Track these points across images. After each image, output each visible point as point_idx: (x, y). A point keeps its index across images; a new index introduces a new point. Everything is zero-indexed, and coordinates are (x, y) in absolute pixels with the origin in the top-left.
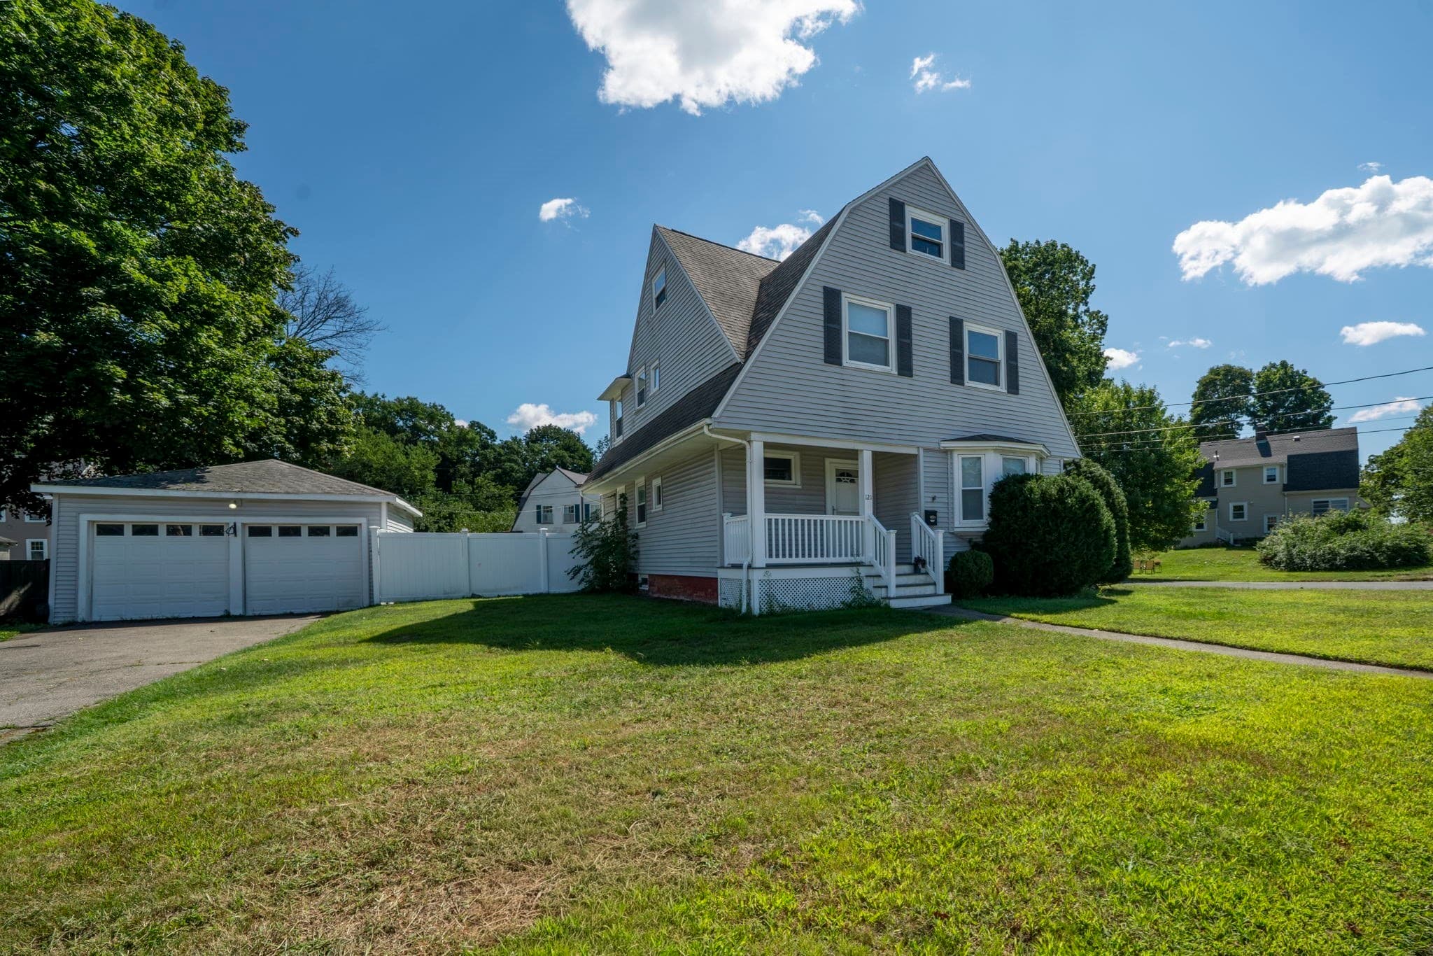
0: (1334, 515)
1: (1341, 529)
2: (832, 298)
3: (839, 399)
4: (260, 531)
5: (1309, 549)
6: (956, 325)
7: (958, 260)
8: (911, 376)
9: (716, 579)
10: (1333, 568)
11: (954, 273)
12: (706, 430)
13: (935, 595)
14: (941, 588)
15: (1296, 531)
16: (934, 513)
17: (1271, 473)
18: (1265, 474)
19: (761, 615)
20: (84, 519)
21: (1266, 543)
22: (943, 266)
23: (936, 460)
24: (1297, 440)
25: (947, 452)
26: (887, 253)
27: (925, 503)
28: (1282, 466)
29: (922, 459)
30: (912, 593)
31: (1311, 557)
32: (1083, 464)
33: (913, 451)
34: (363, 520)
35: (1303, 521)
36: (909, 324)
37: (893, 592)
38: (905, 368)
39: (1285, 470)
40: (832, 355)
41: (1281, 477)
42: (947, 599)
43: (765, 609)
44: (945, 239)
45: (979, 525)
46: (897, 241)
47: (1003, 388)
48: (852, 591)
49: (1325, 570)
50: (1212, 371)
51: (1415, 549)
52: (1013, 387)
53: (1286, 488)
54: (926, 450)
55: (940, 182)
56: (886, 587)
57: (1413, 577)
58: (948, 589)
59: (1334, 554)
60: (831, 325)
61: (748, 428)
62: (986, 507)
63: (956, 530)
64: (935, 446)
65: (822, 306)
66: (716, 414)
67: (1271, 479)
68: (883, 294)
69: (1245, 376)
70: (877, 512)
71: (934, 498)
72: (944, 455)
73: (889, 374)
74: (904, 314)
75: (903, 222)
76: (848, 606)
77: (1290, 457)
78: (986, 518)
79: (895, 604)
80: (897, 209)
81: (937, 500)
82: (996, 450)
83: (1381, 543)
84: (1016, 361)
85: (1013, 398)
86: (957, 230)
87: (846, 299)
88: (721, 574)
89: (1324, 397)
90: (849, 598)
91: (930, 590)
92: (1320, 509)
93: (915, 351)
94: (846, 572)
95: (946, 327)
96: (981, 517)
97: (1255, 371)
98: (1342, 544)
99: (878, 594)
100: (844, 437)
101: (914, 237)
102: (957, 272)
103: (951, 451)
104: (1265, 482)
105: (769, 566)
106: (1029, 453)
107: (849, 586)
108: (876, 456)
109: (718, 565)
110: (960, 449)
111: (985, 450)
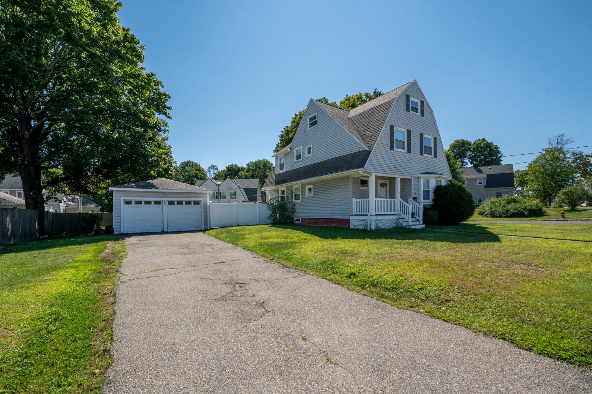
0: (505, 196)
1: (509, 202)
2: (392, 128)
4: (171, 203)
5: (499, 210)
6: (421, 135)
7: (422, 114)
8: (410, 153)
9: (349, 220)
10: (508, 217)
12: (360, 172)
13: (419, 225)
14: (421, 222)
15: (492, 203)
16: (416, 198)
17: (480, 181)
18: (478, 181)
20: (122, 198)
21: (480, 207)
22: (418, 116)
23: (416, 181)
24: (490, 168)
25: (419, 178)
26: (405, 113)
27: (414, 196)
28: (484, 178)
29: (413, 180)
31: (499, 212)
32: (453, 181)
33: (410, 178)
34: (202, 199)
35: (494, 199)
36: (410, 136)
37: (410, 223)
38: (409, 151)
39: (486, 180)
40: (392, 148)
41: (484, 183)
42: (424, 226)
44: (419, 107)
45: (430, 202)
46: (407, 109)
47: (432, 156)
48: (396, 223)
49: (505, 217)
50: (456, 141)
51: (538, 210)
52: (435, 156)
53: (486, 187)
54: (414, 177)
55: (418, 88)
56: (408, 222)
57: (545, 220)
58: (424, 222)
59: (507, 211)
60: (392, 137)
61: (371, 171)
62: (431, 196)
63: (422, 203)
64: (416, 176)
65: (389, 131)
66: (365, 167)
67: (480, 183)
68: (404, 126)
69: (469, 144)
70: (402, 198)
73: (405, 153)
74: (409, 132)
75: (409, 102)
76: (394, 228)
77: (487, 175)
78: (431, 200)
79: (413, 227)
80: (408, 97)
81: (416, 193)
82: (434, 177)
83: (526, 208)
84: (436, 147)
85: (435, 159)
86: (422, 103)
87: (395, 128)
88: (351, 218)
89: (499, 152)
90: (395, 225)
91: (417, 223)
92: (499, 195)
93: (412, 145)
94: (395, 217)
95: (419, 136)
96: (429, 199)
97: (472, 142)
98: (511, 207)
99: (405, 224)
101: (412, 107)
102: (422, 118)
104: (478, 184)
105: (376, 215)
106: (442, 178)
107: (395, 221)
108: (401, 179)
109: (351, 214)
110: (423, 177)
111: (431, 177)
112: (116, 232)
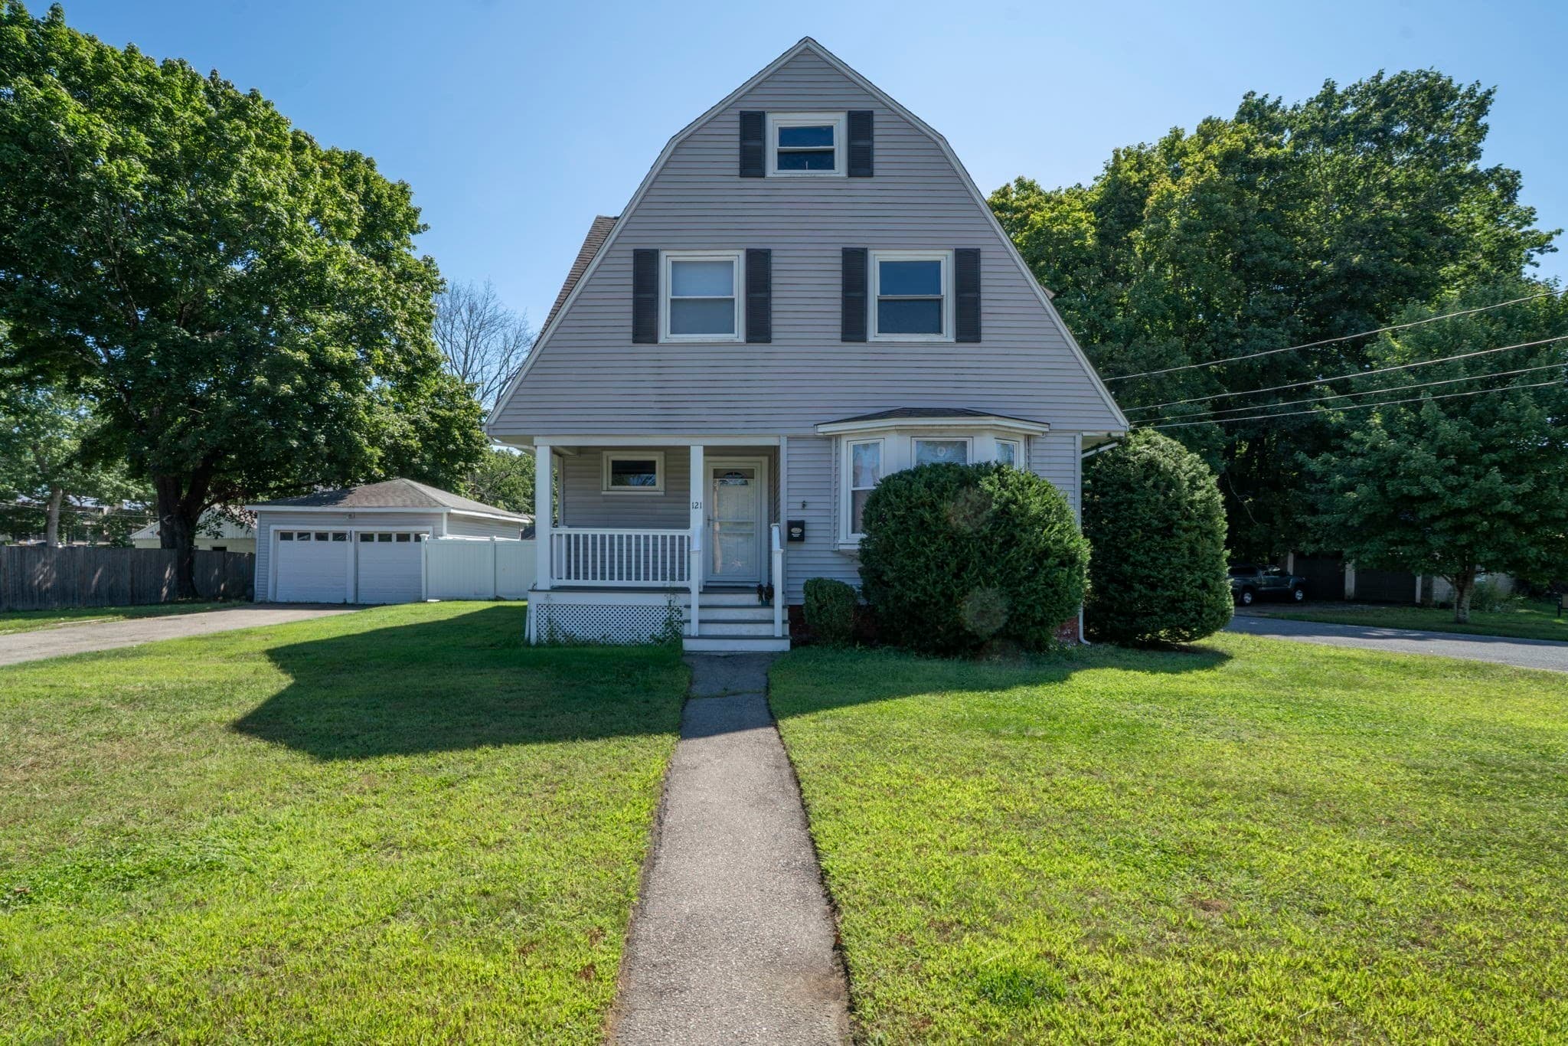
3: (655, 385)
4: (366, 538)
6: (854, 258)
7: (862, 165)
8: (768, 340)
11: (853, 186)
14: (777, 628)
16: (801, 524)
19: (539, 644)
22: (833, 180)
23: (810, 451)
25: (829, 439)
26: (738, 186)
27: (788, 511)
29: (785, 451)
30: (735, 633)
33: (768, 442)
34: (430, 529)
36: (768, 272)
37: (694, 629)
38: (759, 332)
40: (644, 330)
42: (785, 644)
43: (545, 637)
44: (840, 142)
46: (751, 166)
47: (947, 336)
52: (969, 333)
54: (790, 439)
55: (831, 65)
58: (789, 631)
60: (642, 296)
63: (842, 547)
64: (808, 432)
68: (724, 240)
71: (804, 505)
72: (826, 444)
73: (732, 343)
75: (764, 138)
76: (656, 643)
80: (752, 123)
81: (808, 506)
82: (901, 430)
84: (979, 292)
85: (967, 348)
86: (862, 123)
87: (668, 258)
90: (658, 631)
91: (764, 630)
93: (777, 305)
94: (659, 600)
95: (835, 264)
100: (658, 431)
101: (781, 154)
102: (859, 183)
103: (837, 437)
105: (555, 589)
107: (661, 617)
110: (851, 433)
111: (885, 431)
112: (258, 598)
